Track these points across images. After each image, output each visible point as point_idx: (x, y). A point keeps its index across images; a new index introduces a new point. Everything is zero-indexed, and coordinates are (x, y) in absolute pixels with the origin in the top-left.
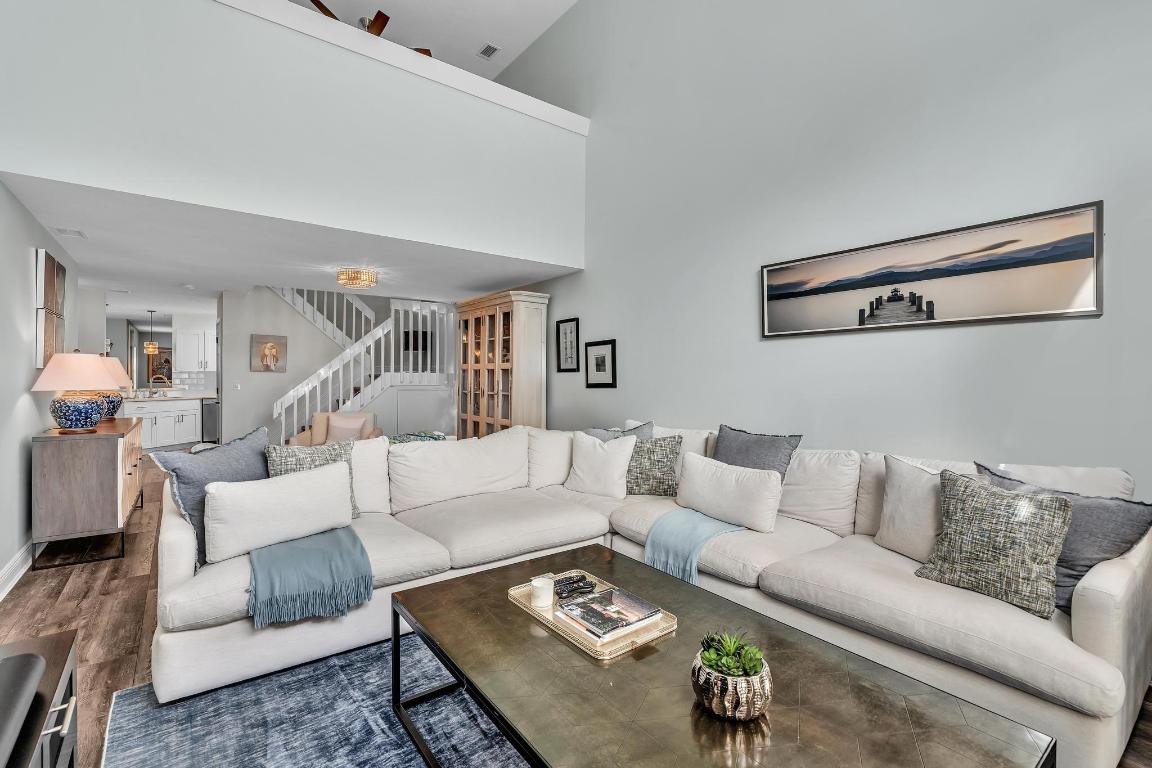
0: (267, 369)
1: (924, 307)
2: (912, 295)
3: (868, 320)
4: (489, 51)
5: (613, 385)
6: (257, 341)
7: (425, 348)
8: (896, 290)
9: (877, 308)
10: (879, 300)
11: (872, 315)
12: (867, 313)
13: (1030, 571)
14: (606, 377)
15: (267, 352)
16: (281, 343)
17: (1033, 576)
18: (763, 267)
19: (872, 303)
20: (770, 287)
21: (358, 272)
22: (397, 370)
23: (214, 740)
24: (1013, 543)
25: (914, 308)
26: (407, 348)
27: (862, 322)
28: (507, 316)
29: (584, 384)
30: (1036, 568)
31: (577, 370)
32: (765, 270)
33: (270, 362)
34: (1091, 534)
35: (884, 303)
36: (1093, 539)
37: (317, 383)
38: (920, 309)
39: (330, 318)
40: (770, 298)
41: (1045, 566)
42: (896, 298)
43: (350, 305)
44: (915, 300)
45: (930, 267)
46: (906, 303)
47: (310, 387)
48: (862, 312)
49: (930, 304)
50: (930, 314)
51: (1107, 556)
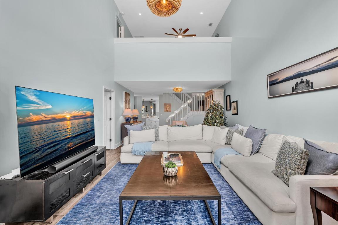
0: (167, 111)
1: (310, 85)
2: (306, 80)
3: (295, 91)
4: (210, 25)
5: (237, 114)
6: (165, 105)
7: (203, 105)
8: (302, 79)
9: (297, 86)
10: (297, 83)
11: (296, 88)
12: (294, 88)
13: (287, 172)
14: (235, 112)
15: (167, 107)
16: (170, 105)
17: (288, 173)
18: (267, 76)
19: (295, 84)
20: (270, 82)
21: (178, 88)
22: (193, 111)
23: (124, 170)
24: (285, 162)
25: (307, 85)
26: (201, 105)
27: (293, 91)
28: (212, 95)
29: (231, 114)
30: (290, 171)
31: (230, 110)
32: (268, 76)
33: (168, 109)
34: (320, 164)
35: (299, 84)
36: (320, 166)
37: (175, 114)
38: (309, 86)
39: (180, 99)
40: (270, 85)
41: (294, 171)
42: (302, 82)
43: (185, 95)
44: (307, 82)
45: (311, 70)
46: (305, 83)
47: (174, 115)
48: (293, 87)
49: (312, 83)
50: (312, 87)
51: (327, 173)
